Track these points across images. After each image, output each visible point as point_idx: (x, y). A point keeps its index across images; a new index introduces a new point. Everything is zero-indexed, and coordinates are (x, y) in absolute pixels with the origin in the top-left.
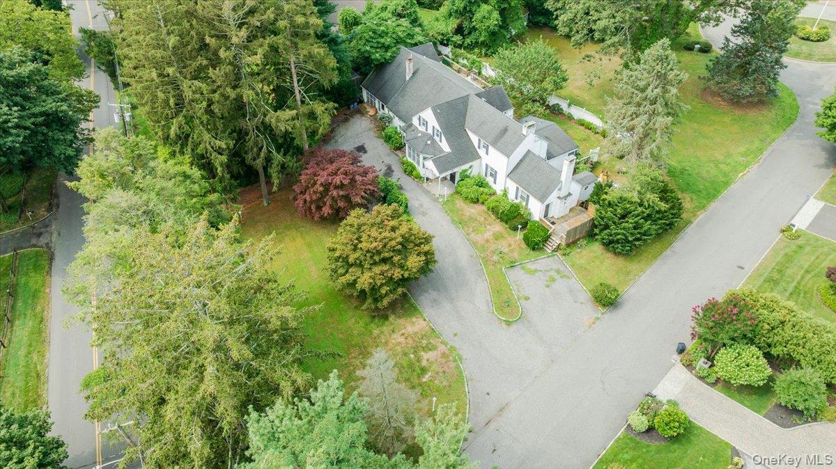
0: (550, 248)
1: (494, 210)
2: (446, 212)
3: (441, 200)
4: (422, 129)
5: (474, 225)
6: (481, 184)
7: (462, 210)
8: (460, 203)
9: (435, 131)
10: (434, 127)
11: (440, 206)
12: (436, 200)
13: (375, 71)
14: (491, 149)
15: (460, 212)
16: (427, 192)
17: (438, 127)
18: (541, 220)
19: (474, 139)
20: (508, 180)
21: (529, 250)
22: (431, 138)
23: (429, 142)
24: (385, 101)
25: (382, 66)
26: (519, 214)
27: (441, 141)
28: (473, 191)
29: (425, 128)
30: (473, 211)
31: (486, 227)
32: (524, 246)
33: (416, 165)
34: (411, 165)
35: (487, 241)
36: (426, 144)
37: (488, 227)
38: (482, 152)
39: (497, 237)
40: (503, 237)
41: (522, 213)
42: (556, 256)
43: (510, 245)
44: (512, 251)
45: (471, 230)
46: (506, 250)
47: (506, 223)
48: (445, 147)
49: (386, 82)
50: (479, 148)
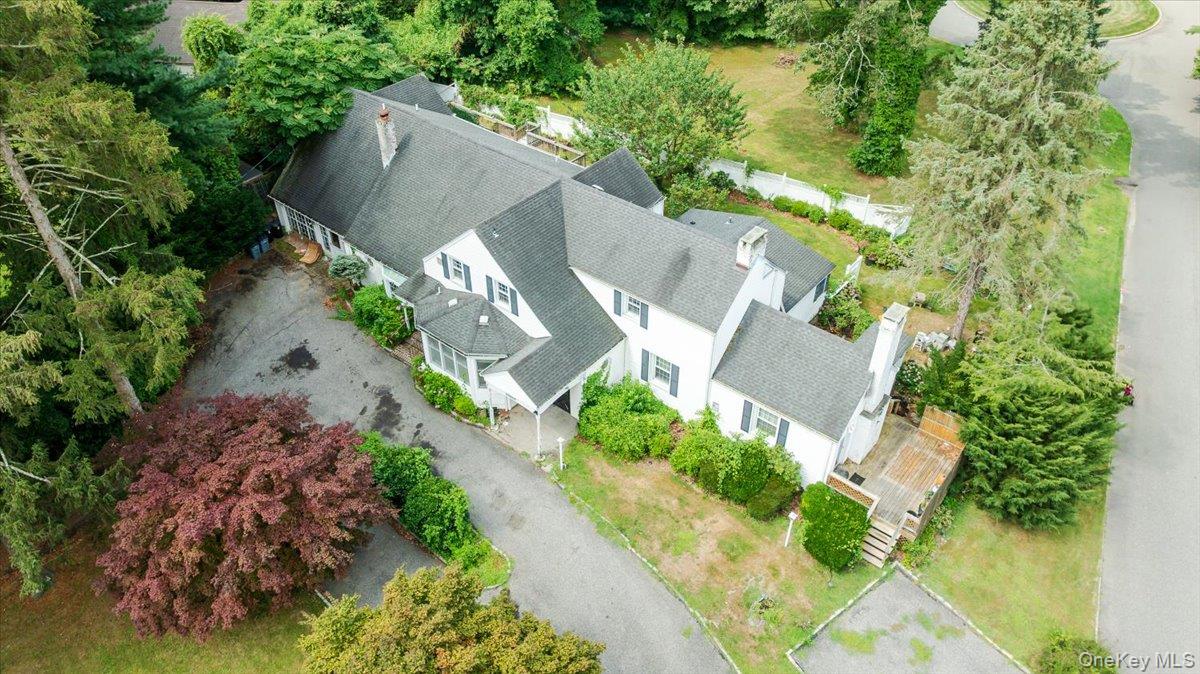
0: (882, 556)
1: (704, 475)
2: (573, 501)
3: (548, 468)
4: (456, 284)
5: (660, 527)
6: (642, 404)
7: (614, 489)
8: (601, 468)
9: (496, 290)
10: (489, 279)
11: (551, 487)
12: (534, 470)
13: (297, 156)
14: (655, 313)
15: (611, 496)
16: (503, 451)
17: (500, 276)
18: (831, 479)
19: (602, 293)
20: (716, 386)
21: (826, 572)
22: (487, 306)
23: (484, 319)
24: (338, 226)
25: (315, 142)
26: (771, 472)
27: (515, 311)
28: (628, 429)
29: (462, 283)
30: (640, 482)
31: (691, 527)
32: (810, 563)
33: (460, 383)
34: (445, 383)
35: (712, 570)
36: (478, 326)
37: (698, 524)
38: (627, 322)
39: (733, 551)
40: (745, 547)
41: (779, 470)
42: (898, 574)
43: (775, 571)
44: (788, 589)
45: (657, 545)
46: (771, 591)
47: (743, 502)
48: (531, 324)
49: (332, 178)
50: (618, 311)
